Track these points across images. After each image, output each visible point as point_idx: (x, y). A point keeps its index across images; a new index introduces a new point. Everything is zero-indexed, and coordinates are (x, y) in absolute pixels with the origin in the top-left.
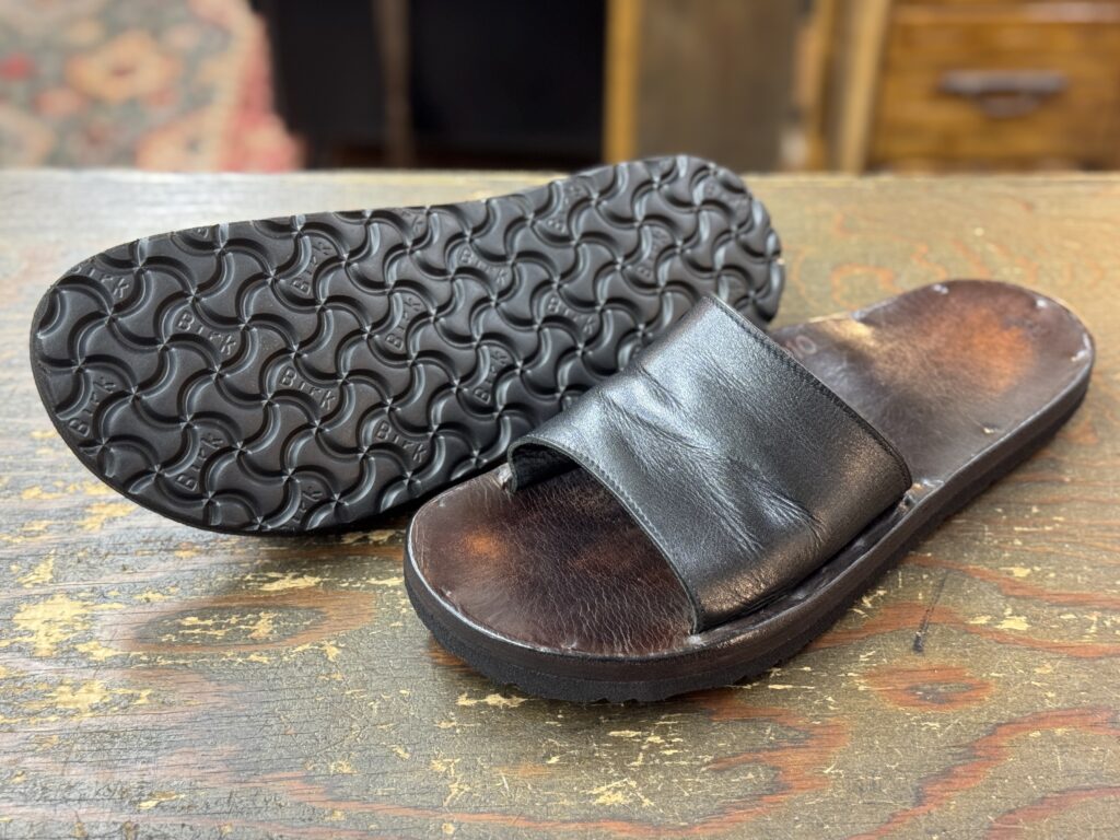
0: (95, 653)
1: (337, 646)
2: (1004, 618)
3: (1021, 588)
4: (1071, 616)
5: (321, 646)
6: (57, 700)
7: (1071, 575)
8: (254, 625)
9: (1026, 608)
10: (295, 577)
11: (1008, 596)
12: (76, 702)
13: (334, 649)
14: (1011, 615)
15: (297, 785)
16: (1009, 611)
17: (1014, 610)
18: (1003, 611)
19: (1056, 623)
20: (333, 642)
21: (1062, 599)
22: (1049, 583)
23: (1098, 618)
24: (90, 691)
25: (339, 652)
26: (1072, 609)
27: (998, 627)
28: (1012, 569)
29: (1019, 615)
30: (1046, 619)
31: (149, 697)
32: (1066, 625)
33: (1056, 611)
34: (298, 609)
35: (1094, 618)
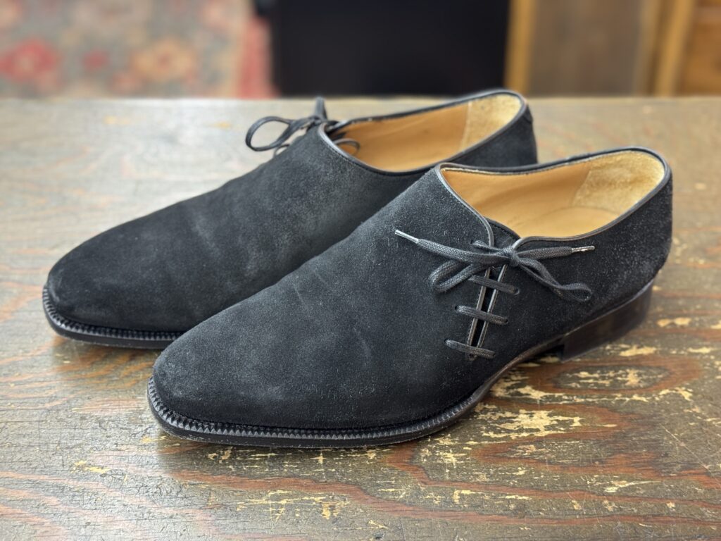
0: (533, 394)
1: (686, 390)
5: (677, 391)
6: (522, 423)
8: (626, 377)
10: (638, 348)
12: (535, 425)
13: (686, 392)
15: (703, 478)
20: (684, 388)
24: (541, 418)
25: (691, 395)
31: (580, 421)
34: (650, 367)
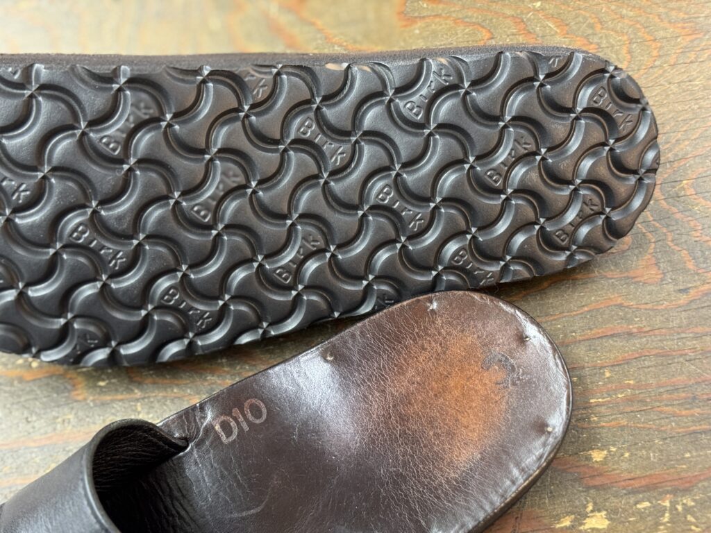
2: (586, 516)
3: (600, 475)
4: (647, 504)
7: (644, 452)
9: (605, 500)
11: (588, 488)
14: (592, 511)
16: (590, 507)
17: (595, 504)
18: (585, 507)
19: (633, 515)
21: (636, 484)
22: (625, 466)
23: (671, 502)
26: (647, 494)
27: (582, 528)
28: (590, 452)
29: (599, 511)
30: (624, 510)
32: (642, 515)
33: (632, 500)
35: (667, 504)
